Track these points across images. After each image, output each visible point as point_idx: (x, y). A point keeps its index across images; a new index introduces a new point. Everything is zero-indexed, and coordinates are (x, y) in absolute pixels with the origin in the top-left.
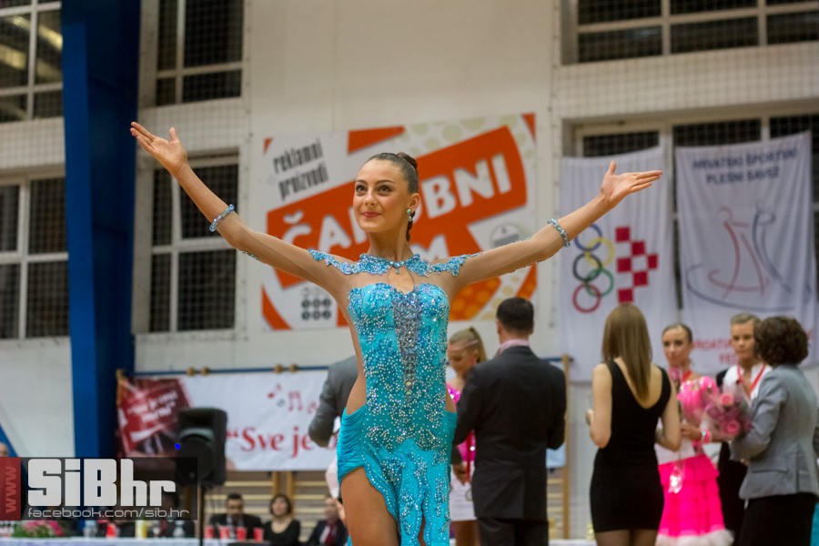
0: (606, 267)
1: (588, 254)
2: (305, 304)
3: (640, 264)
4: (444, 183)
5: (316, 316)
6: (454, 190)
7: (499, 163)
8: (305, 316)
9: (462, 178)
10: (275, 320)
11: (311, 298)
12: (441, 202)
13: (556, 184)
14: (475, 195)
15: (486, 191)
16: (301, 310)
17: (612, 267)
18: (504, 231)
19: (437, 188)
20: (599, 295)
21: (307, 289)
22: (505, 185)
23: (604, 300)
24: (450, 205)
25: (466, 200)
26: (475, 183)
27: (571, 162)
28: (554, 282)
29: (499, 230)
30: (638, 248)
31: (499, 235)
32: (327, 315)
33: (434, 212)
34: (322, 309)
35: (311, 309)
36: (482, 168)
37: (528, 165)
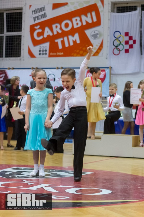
0: (122, 43)
1: (117, 39)
2: (40, 51)
3: (131, 42)
4: (78, 19)
5: (43, 54)
6: (81, 20)
7: (94, 14)
8: (40, 54)
9: (83, 17)
10: (32, 55)
11: (42, 49)
12: (77, 24)
13: (109, 20)
14: (87, 22)
15: (90, 21)
16: (39, 52)
17: (123, 43)
18: (94, 32)
19: (76, 20)
20: (120, 51)
21: (40, 47)
22: (95, 20)
23: (121, 52)
24: (80, 25)
25: (84, 24)
26: (87, 19)
27: (113, 14)
28: (108, 47)
29: (93, 32)
30: (131, 38)
31: (93, 33)
32: (46, 54)
33: (75, 26)
34: (44, 52)
35: (41, 52)
36: (89, 15)
37: (101, 14)
